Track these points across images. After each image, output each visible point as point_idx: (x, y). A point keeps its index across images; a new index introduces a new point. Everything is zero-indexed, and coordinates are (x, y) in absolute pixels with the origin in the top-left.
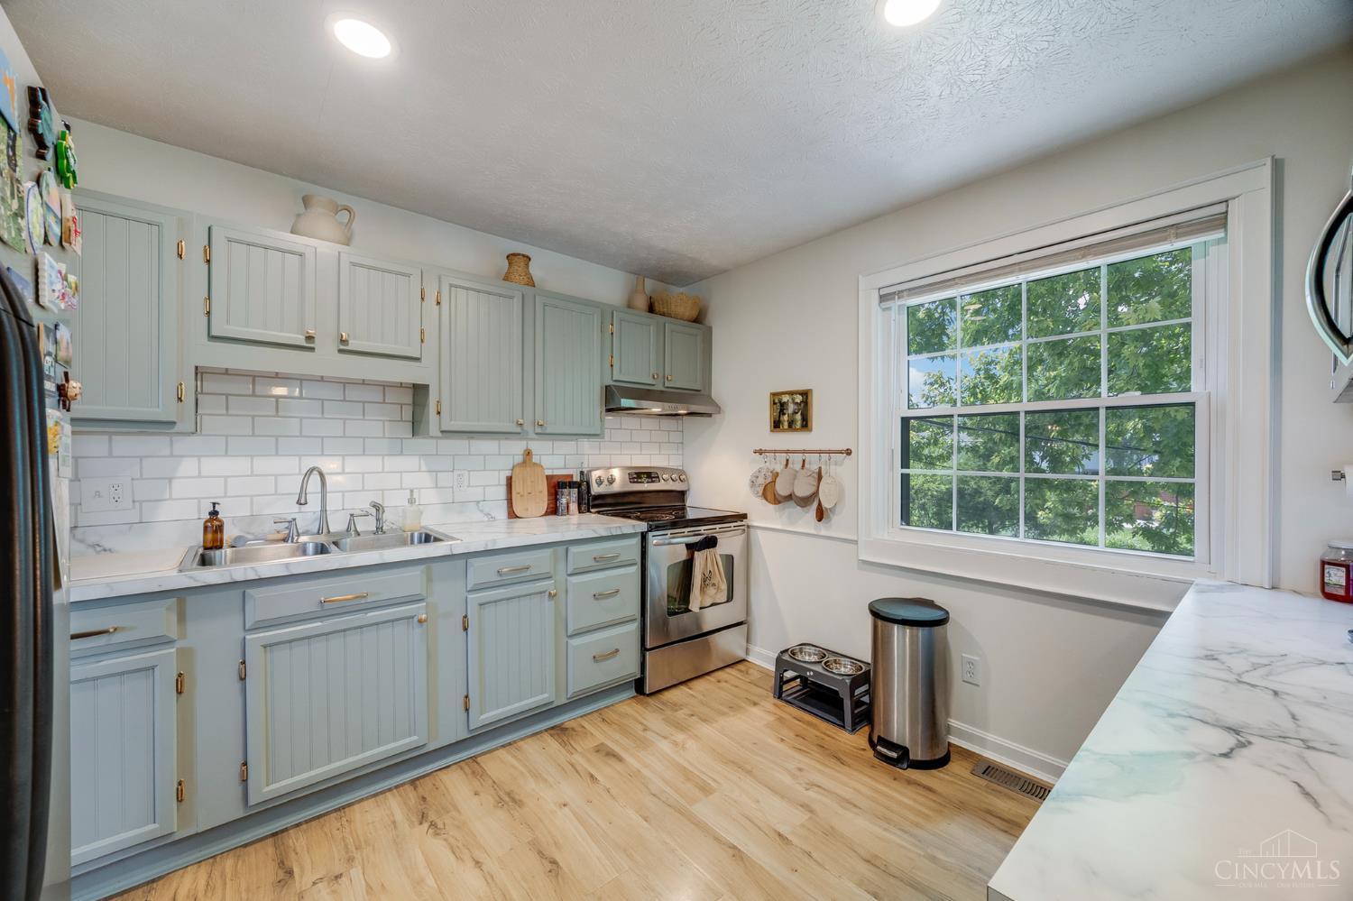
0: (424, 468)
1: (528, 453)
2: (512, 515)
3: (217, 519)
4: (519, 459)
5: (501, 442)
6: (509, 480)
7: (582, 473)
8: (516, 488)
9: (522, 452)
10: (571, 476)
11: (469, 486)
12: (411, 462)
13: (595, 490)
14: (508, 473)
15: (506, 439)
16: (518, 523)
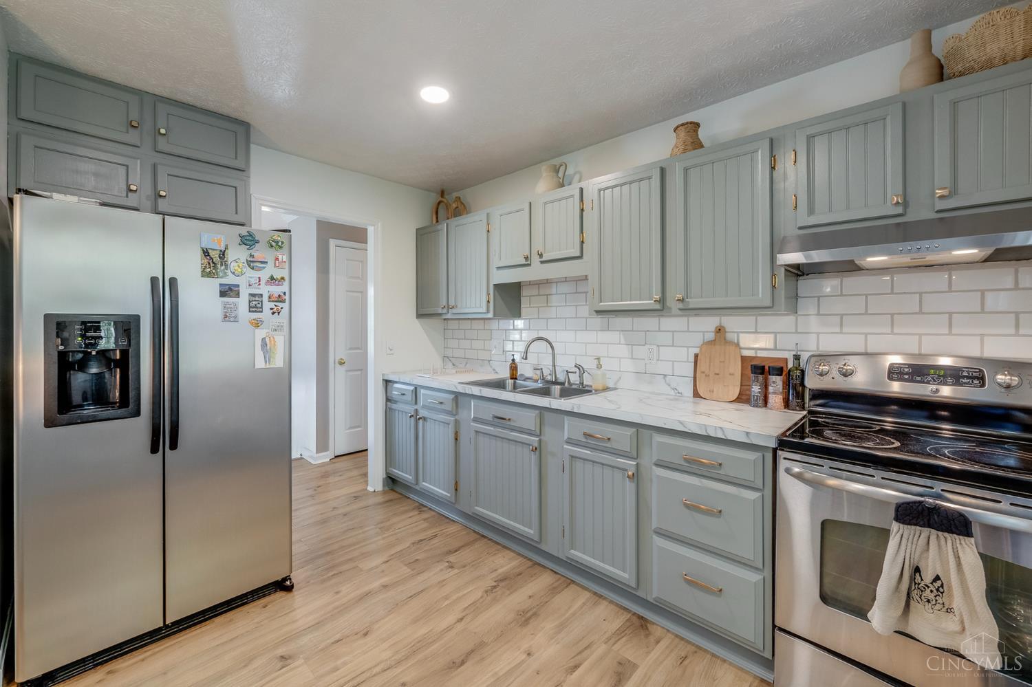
0: (623, 341)
1: (720, 330)
2: (696, 395)
3: (514, 364)
4: (711, 336)
5: (691, 319)
6: (696, 356)
7: (797, 358)
8: (702, 366)
9: (713, 330)
10: (786, 360)
11: (658, 360)
12: (614, 336)
13: (812, 382)
14: (697, 351)
15: (696, 315)
16: (703, 406)
